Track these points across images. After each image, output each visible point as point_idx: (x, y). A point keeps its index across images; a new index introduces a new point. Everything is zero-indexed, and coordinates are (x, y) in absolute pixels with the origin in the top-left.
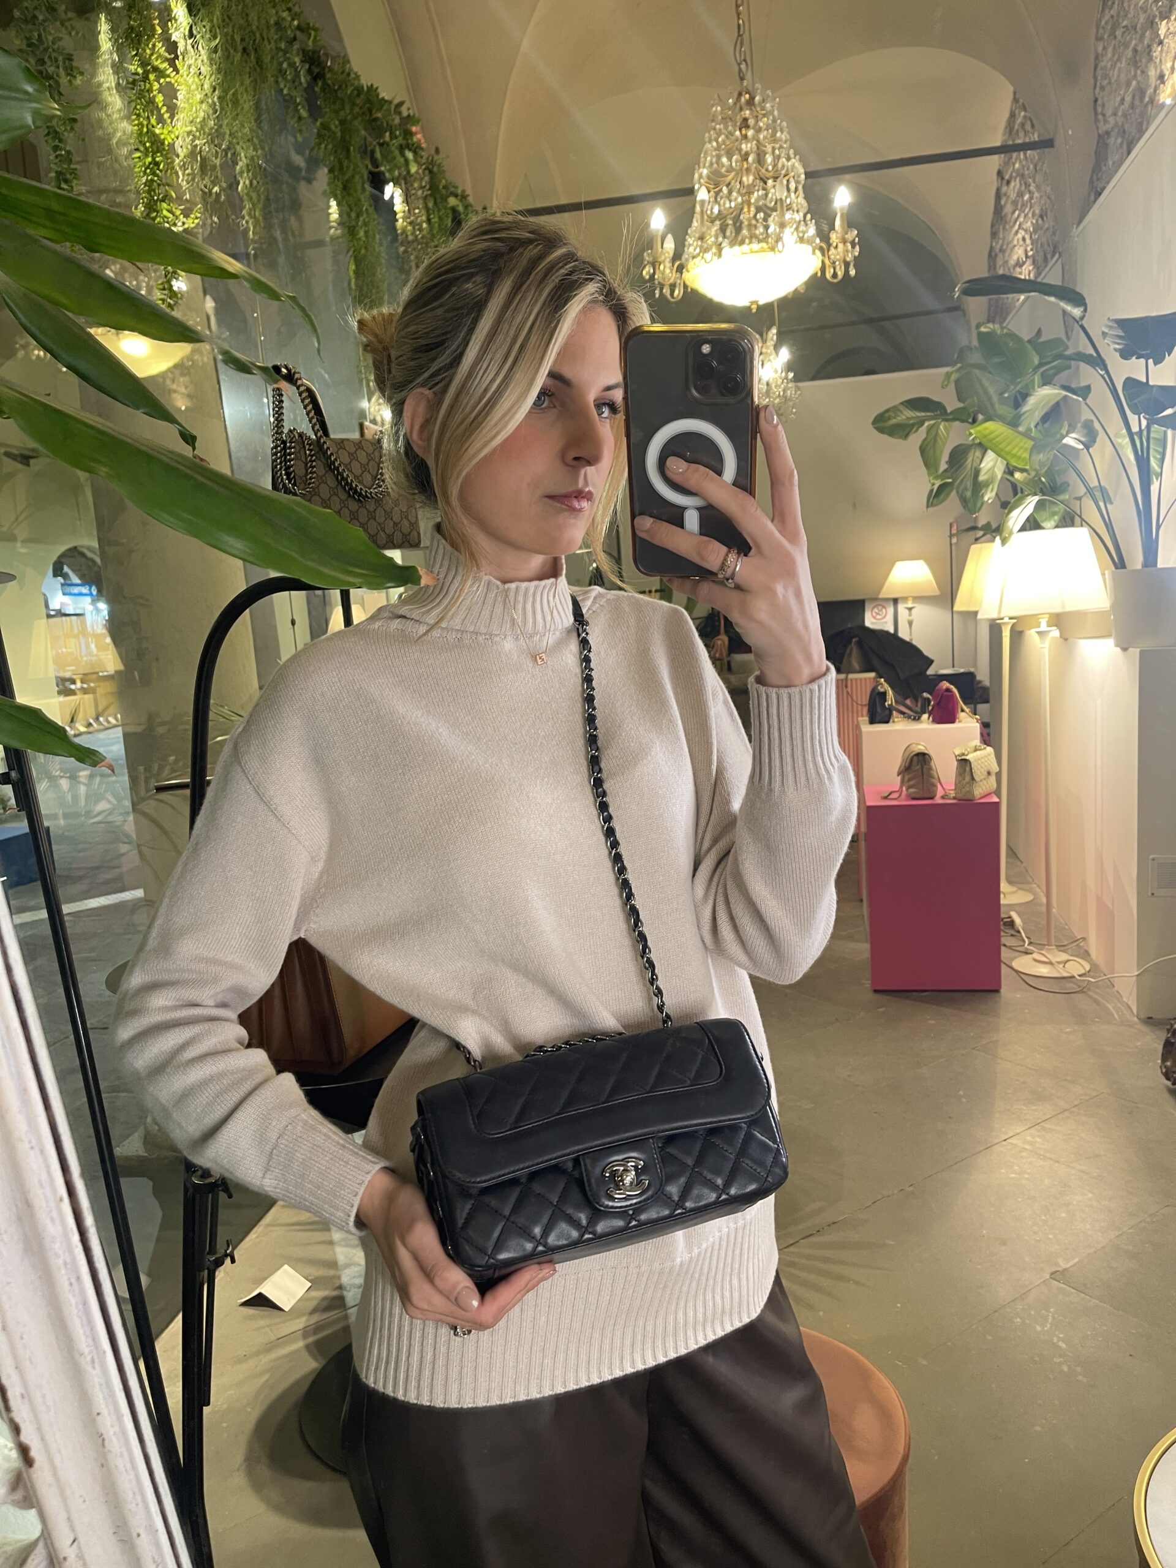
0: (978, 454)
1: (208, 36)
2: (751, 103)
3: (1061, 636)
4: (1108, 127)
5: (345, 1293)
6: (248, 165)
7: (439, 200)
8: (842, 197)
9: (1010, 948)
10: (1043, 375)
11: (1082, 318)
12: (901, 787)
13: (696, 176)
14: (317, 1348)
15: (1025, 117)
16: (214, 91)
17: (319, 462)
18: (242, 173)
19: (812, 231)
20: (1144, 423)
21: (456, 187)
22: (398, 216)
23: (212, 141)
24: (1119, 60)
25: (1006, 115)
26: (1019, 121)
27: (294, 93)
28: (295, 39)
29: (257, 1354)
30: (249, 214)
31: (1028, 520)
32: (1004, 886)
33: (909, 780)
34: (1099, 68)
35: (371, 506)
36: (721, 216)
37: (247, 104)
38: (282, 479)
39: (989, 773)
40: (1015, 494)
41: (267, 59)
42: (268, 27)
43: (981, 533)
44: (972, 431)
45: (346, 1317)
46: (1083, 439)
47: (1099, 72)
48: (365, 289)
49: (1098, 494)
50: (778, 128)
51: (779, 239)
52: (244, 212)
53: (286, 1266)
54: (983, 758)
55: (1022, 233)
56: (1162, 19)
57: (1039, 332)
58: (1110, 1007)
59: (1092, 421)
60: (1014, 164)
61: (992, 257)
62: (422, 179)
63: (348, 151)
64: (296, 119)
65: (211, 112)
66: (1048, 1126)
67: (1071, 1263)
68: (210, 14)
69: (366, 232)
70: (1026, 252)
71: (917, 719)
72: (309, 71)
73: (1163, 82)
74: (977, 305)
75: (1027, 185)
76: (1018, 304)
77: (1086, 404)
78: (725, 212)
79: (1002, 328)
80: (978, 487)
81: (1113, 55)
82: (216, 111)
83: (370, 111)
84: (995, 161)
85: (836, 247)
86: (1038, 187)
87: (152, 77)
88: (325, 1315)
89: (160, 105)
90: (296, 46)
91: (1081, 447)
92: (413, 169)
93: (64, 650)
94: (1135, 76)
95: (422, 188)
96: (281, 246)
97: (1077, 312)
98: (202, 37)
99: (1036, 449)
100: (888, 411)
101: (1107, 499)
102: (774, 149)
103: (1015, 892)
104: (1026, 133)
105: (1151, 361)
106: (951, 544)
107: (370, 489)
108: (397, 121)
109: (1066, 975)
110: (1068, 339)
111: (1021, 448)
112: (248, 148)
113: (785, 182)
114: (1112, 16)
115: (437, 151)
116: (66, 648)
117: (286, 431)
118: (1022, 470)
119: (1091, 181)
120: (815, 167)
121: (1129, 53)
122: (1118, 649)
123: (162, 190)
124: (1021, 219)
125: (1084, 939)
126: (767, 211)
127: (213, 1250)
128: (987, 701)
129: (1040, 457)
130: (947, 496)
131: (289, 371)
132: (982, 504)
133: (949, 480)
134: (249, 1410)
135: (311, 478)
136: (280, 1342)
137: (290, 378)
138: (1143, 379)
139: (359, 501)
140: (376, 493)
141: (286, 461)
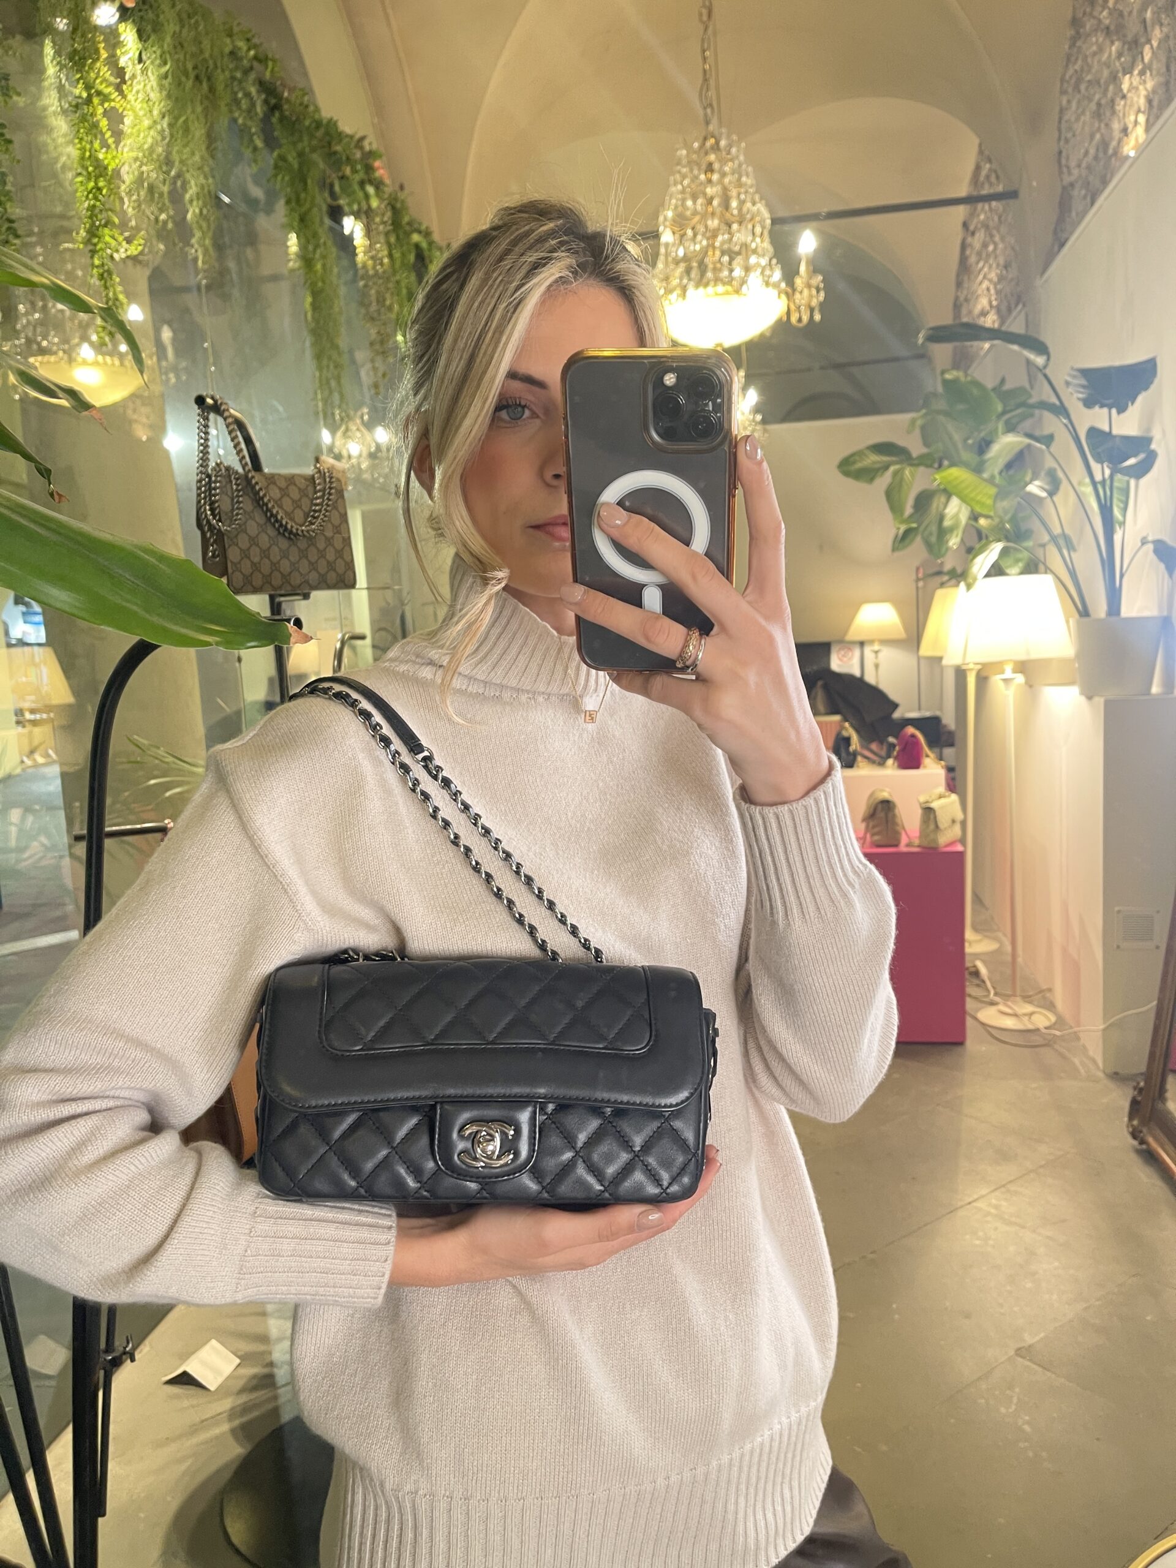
0: (943, 499)
1: (158, 62)
2: (716, 148)
3: (1026, 683)
4: (1072, 179)
5: (276, 1370)
6: (198, 194)
7: (401, 236)
8: (807, 243)
9: (975, 998)
10: (1007, 423)
11: (1045, 367)
12: (865, 834)
13: (661, 219)
14: (243, 1432)
15: (990, 170)
16: (163, 117)
17: (247, 498)
18: (191, 201)
19: (777, 275)
20: (1107, 472)
21: (420, 224)
22: (357, 251)
23: (160, 167)
24: (1083, 113)
25: (970, 167)
26: (984, 173)
27: (249, 123)
28: (251, 68)
29: (180, 1437)
30: (199, 243)
31: (993, 566)
32: (969, 934)
33: (874, 827)
34: (1063, 122)
35: (302, 544)
36: (686, 259)
37: (199, 132)
38: (206, 515)
39: (954, 821)
40: (980, 538)
41: (220, 87)
42: (222, 56)
43: (946, 578)
44: (937, 477)
45: (275, 1398)
46: (1046, 487)
47: (1064, 125)
48: (322, 322)
49: (1062, 542)
50: (744, 173)
51: (743, 282)
52: (194, 241)
53: (214, 1342)
54: (948, 805)
55: (986, 284)
56: (1124, 74)
57: (1003, 381)
58: (1076, 1061)
59: (1055, 470)
60: (978, 215)
61: (957, 307)
62: (383, 215)
63: (306, 184)
64: (250, 150)
65: (159, 138)
66: (1012, 1187)
67: (1037, 1338)
68: (161, 40)
69: (324, 265)
70: (990, 302)
71: (882, 764)
72: (266, 102)
73: (1127, 135)
74: (942, 352)
75: (992, 236)
76: (982, 353)
77: (1050, 453)
78: (689, 255)
79: (966, 375)
80: (943, 533)
81: (1078, 108)
82: (164, 138)
83: (329, 144)
84: (961, 211)
85: (801, 292)
86: (1002, 239)
87: (96, 100)
88: (253, 1396)
89: (104, 130)
90: (252, 76)
91: (1044, 494)
92: (374, 203)
93: (24, 679)
94: (1099, 129)
95: (384, 223)
96: (234, 276)
97: (1040, 360)
98: (152, 63)
99: (1000, 495)
100: (852, 455)
101: (1071, 547)
102: (739, 194)
103: (980, 941)
104: (991, 184)
105: (1114, 411)
106: (917, 588)
107: (302, 526)
108: (358, 155)
109: (1030, 1027)
110: (1032, 387)
111: (985, 494)
112: (198, 177)
113: (750, 226)
114: (1076, 71)
115: (402, 187)
116: (26, 676)
117: (212, 464)
118: (987, 517)
119: (1055, 232)
120: (782, 213)
121: (1093, 106)
122: (1083, 699)
123: (104, 215)
124: (986, 269)
125: (1050, 990)
126: (732, 255)
128: (952, 745)
129: (1005, 504)
130: (912, 541)
131: (216, 401)
132: (947, 549)
133: (914, 525)
134: (169, 1499)
135: (237, 514)
136: (203, 1424)
137: (217, 409)
138: (1106, 429)
139: (290, 538)
140: (308, 531)
141: (211, 495)
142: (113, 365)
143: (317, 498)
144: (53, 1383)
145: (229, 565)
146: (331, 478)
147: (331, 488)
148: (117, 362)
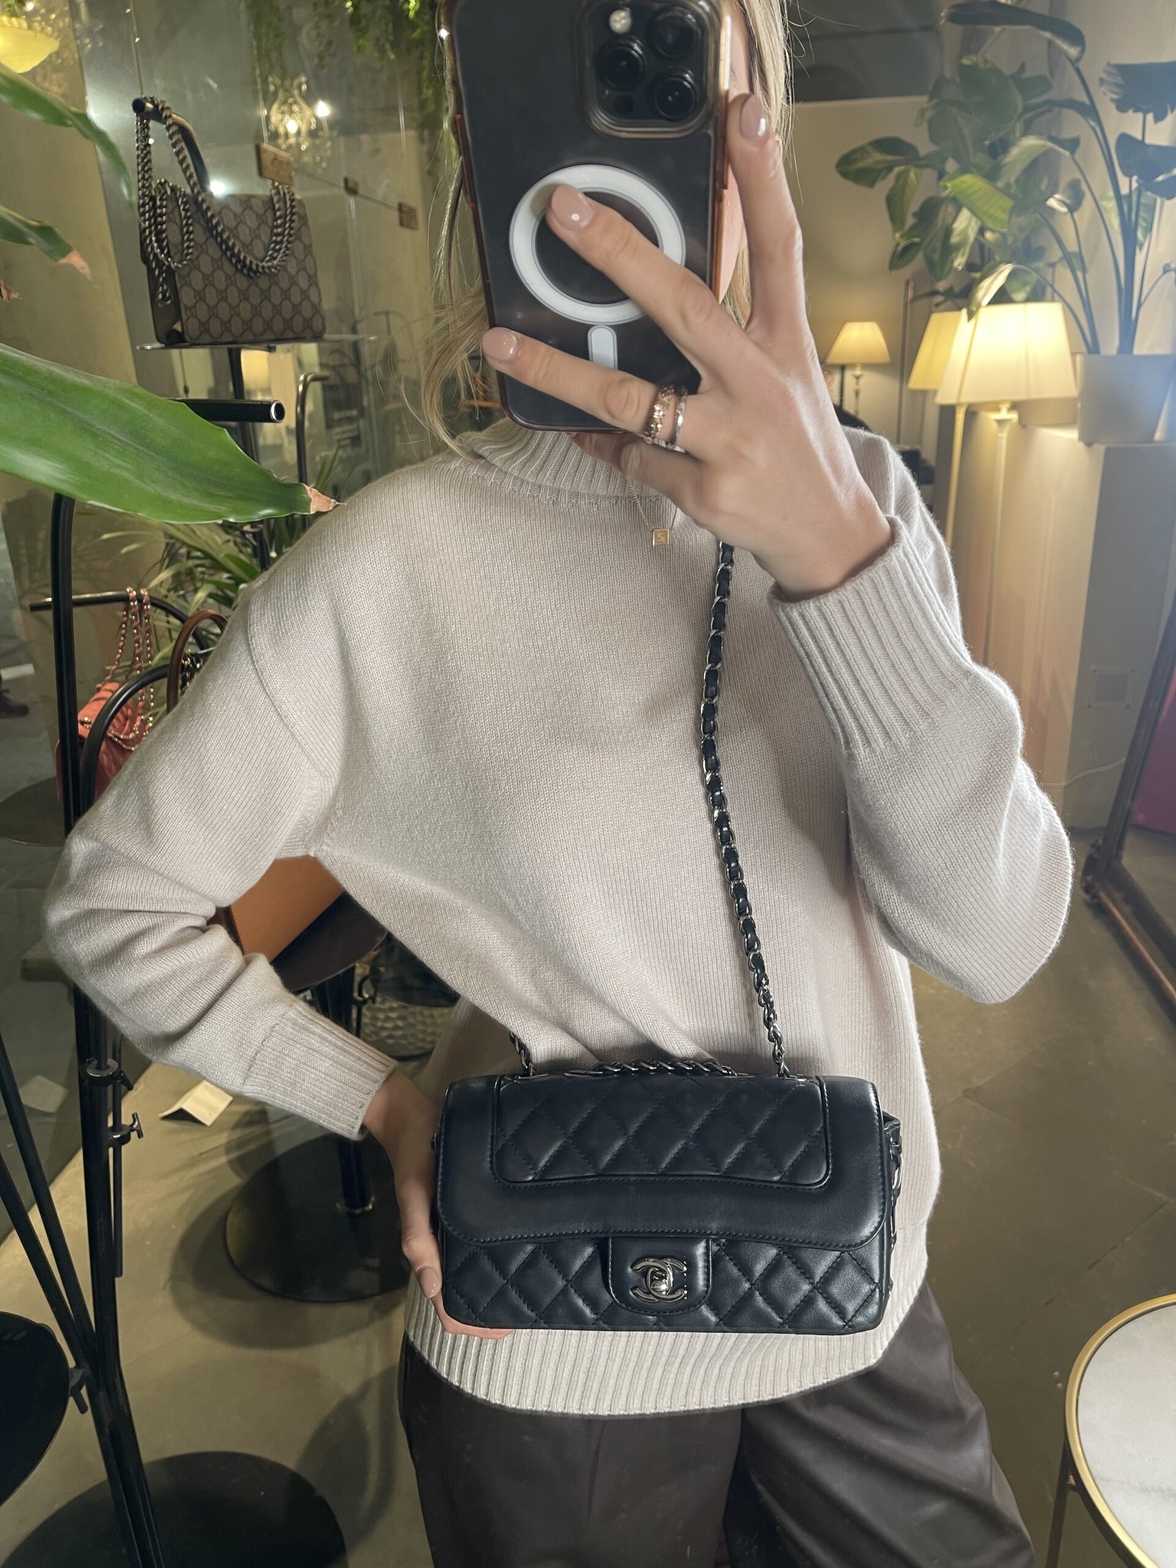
0: (951, 209)
3: (1021, 423)
10: (1026, 120)
11: (1078, 60)
14: (240, 1164)
17: (198, 227)
20: (1135, 185)
31: (999, 291)
35: (264, 283)
38: (153, 248)
40: (988, 260)
44: (947, 182)
45: (269, 1132)
46: (1068, 201)
49: (1074, 261)
57: (1023, 67)
59: (1078, 180)
67: (984, 1082)
77: (1075, 160)
79: (984, 61)
80: (948, 250)
88: (247, 1131)
91: (1064, 209)
97: (1073, 52)
99: (1016, 209)
100: (854, 152)
105: (1150, 117)
107: (262, 261)
110: (1052, 75)
111: (999, 207)
117: (154, 184)
118: (993, 231)
122: (1081, 444)
127: (117, 1128)
129: (1021, 220)
130: (913, 257)
131: (156, 106)
132: (951, 268)
133: (917, 240)
134: (173, 1227)
135: (188, 247)
136: (203, 1157)
137: (158, 114)
138: (1139, 137)
139: (249, 276)
140: (269, 268)
141: (156, 224)
142: (20, 27)
143: (277, 227)
144: (53, 1120)
145: (183, 310)
146: (292, 200)
147: (292, 214)
148: (25, 25)
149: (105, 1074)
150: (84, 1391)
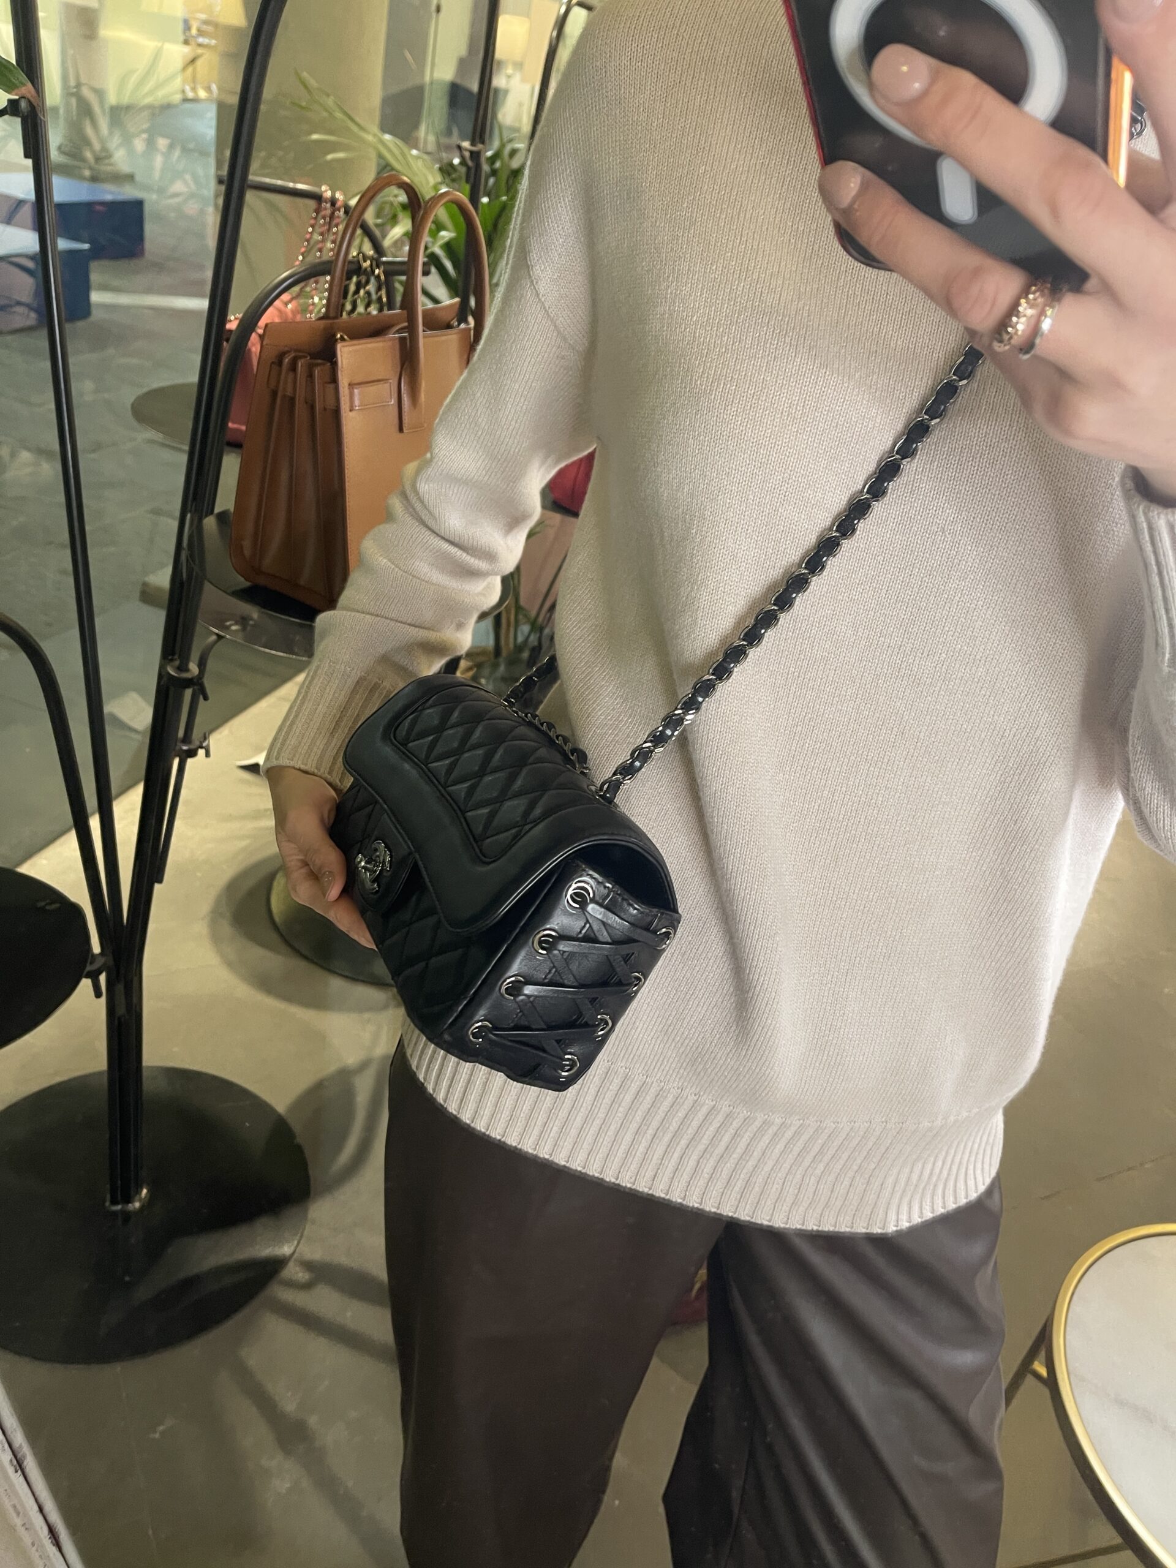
127: (187, 739)
149: (185, 675)
150: (103, 978)
